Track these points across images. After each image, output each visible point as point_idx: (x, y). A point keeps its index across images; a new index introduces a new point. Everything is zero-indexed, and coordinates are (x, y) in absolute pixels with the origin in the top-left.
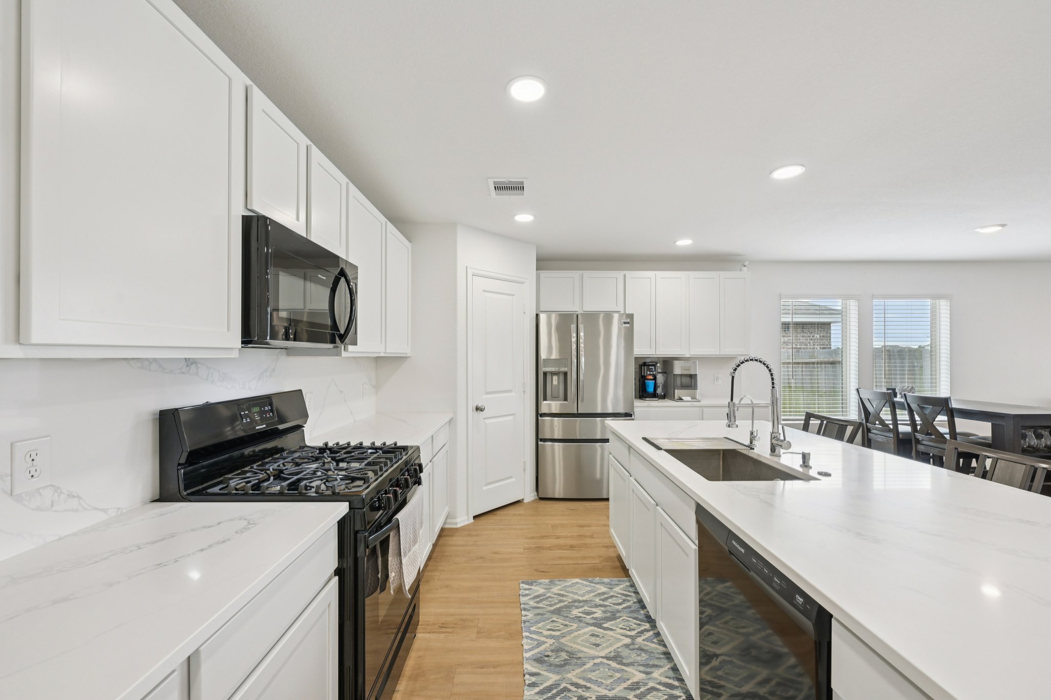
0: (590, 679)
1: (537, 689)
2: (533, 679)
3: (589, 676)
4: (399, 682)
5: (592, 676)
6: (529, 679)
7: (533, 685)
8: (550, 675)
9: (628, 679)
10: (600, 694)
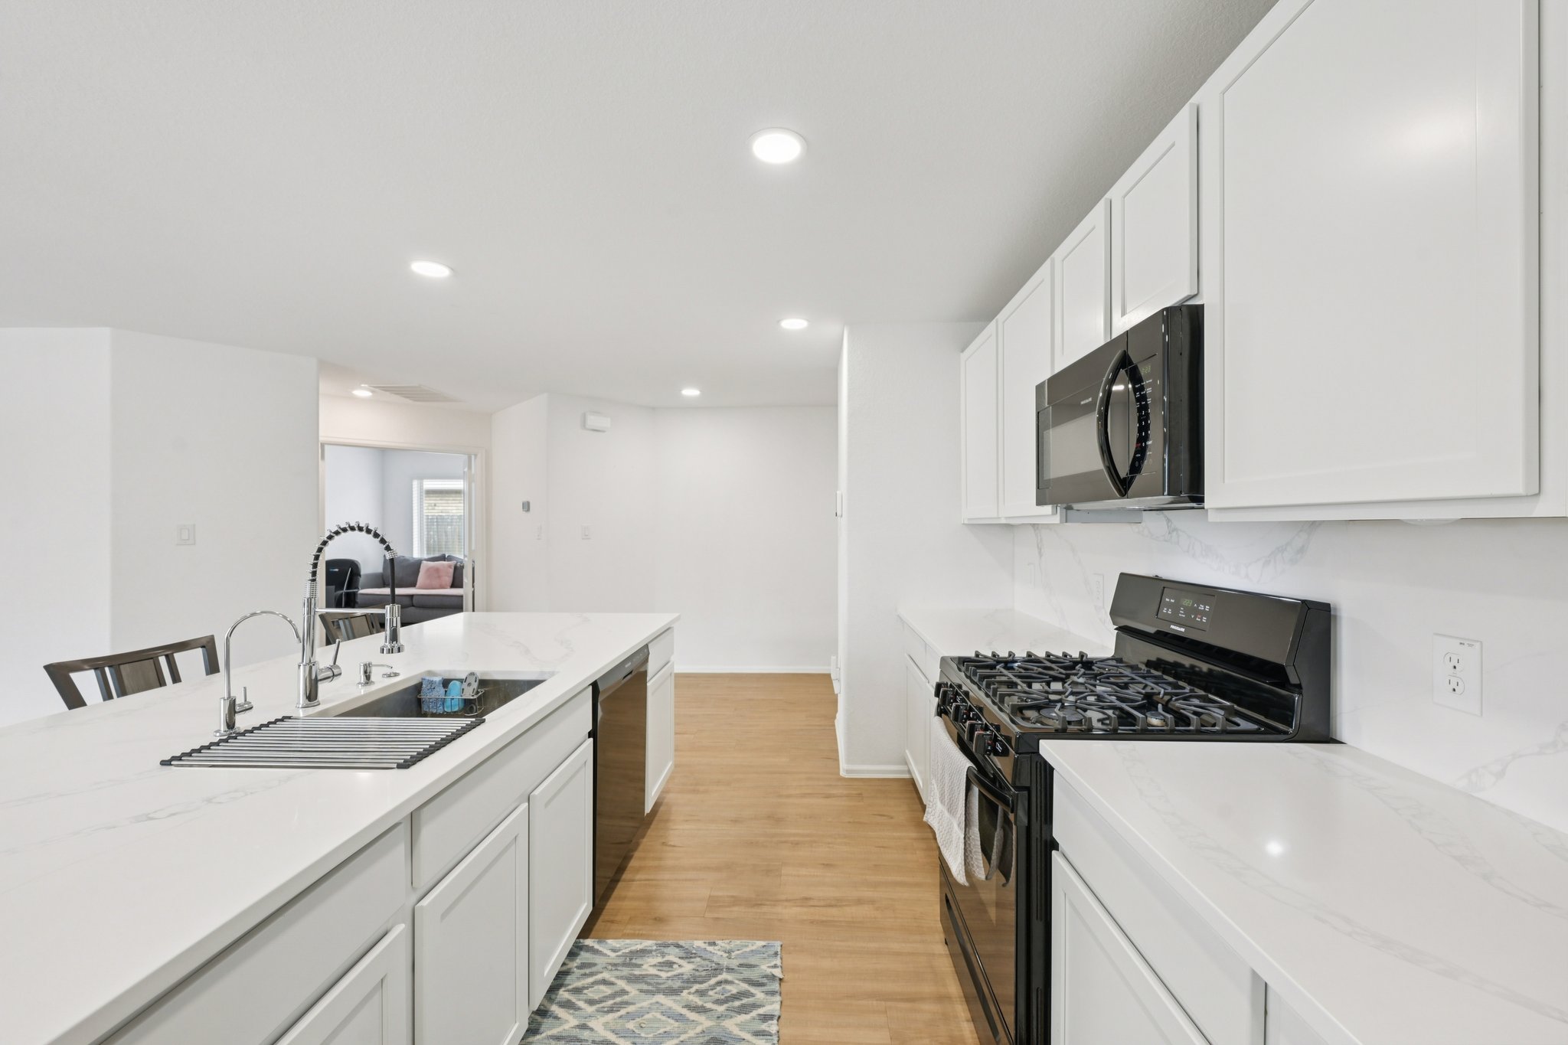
0: (677, 1021)
1: (761, 1011)
2: (764, 1027)
3: (677, 1024)
4: (976, 1035)
5: (672, 1025)
6: (772, 1027)
7: (766, 1018)
8: (736, 1031)
9: (621, 1017)
10: (674, 997)
